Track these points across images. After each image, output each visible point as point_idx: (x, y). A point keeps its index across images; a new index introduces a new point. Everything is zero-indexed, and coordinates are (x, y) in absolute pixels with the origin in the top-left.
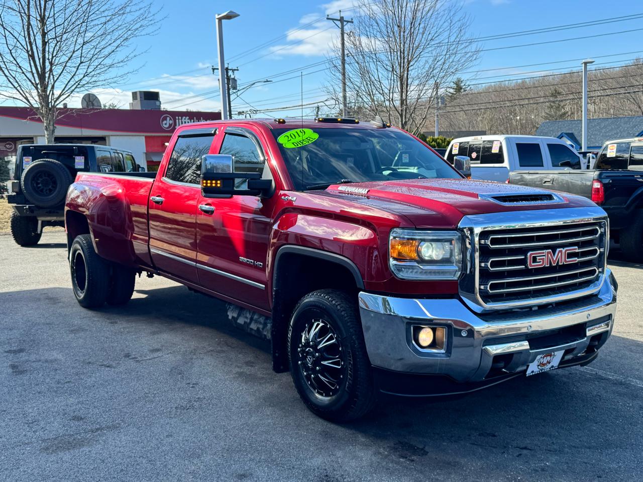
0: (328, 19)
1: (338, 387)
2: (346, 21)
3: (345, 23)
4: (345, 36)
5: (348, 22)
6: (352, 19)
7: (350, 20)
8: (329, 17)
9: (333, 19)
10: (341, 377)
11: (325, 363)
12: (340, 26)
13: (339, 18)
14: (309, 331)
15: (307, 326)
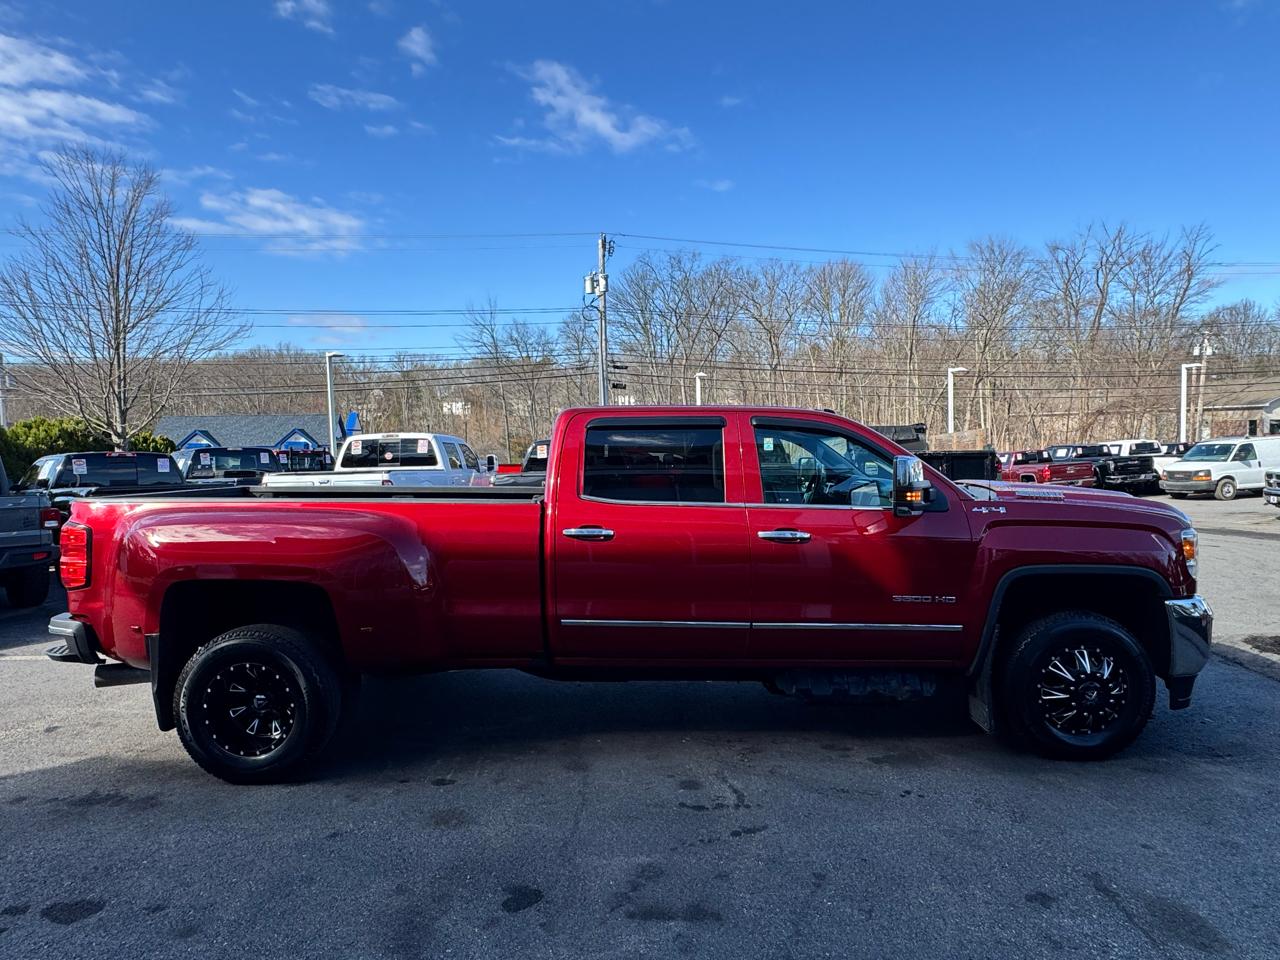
1: (1116, 716)
10: (1123, 702)
11: (1115, 693)
14: (1070, 663)
15: (1053, 658)
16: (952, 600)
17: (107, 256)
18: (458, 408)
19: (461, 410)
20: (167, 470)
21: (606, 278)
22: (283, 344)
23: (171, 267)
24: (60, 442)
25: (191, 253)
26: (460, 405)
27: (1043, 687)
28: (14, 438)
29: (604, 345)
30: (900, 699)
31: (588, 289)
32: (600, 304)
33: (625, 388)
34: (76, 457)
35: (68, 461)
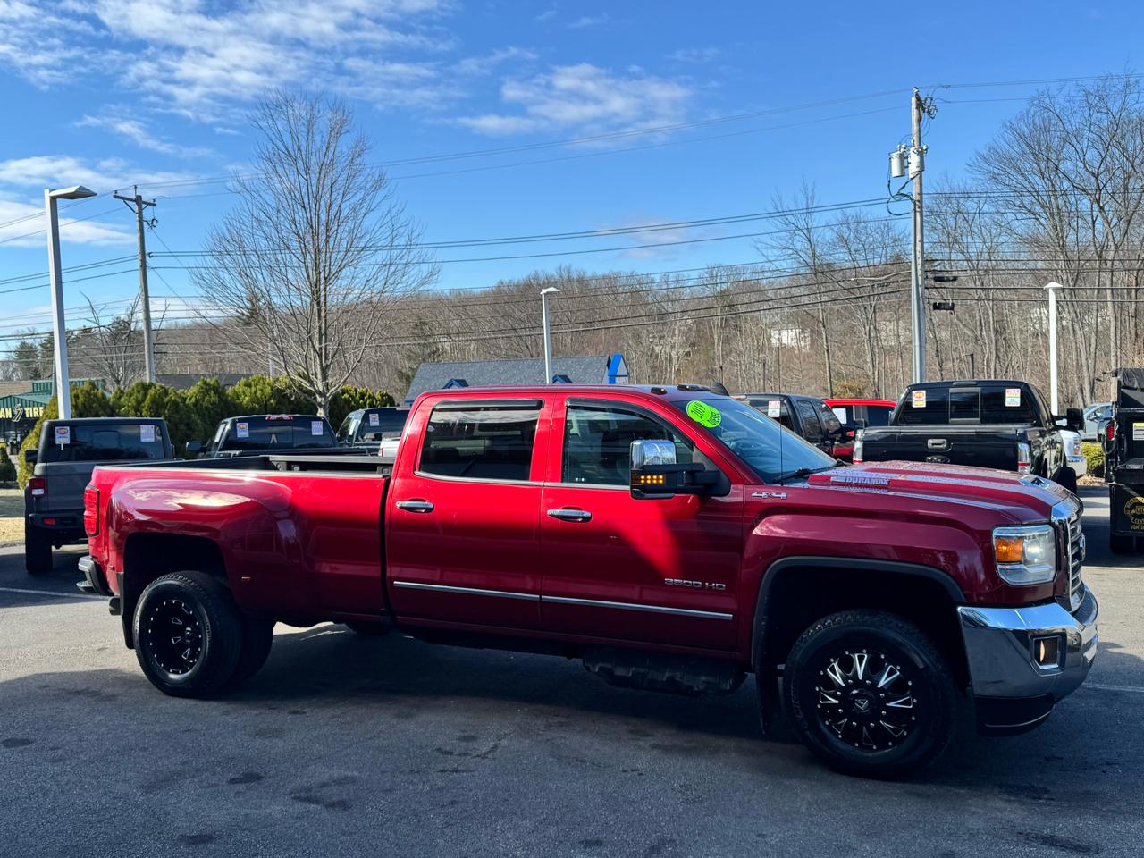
0: (116, 197)
1: (905, 733)
2: (144, 203)
3: (144, 206)
4: (145, 225)
5: (148, 204)
6: (154, 200)
7: (152, 202)
8: (118, 194)
9: (124, 198)
10: (913, 718)
11: (892, 704)
12: (136, 210)
13: (134, 197)
14: (847, 666)
15: (832, 660)
16: (722, 587)
17: (307, 206)
18: (788, 337)
19: (794, 341)
20: (321, 433)
21: (921, 153)
22: (563, 267)
23: (363, 211)
24: (272, 401)
25: (381, 194)
26: (792, 333)
27: (820, 690)
28: (235, 397)
29: (918, 248)
30: (696, 689)
31: (896, 171)
32: (914, 189)
33: (952, 308)
34: (240, 421)
35: (234, 424)
